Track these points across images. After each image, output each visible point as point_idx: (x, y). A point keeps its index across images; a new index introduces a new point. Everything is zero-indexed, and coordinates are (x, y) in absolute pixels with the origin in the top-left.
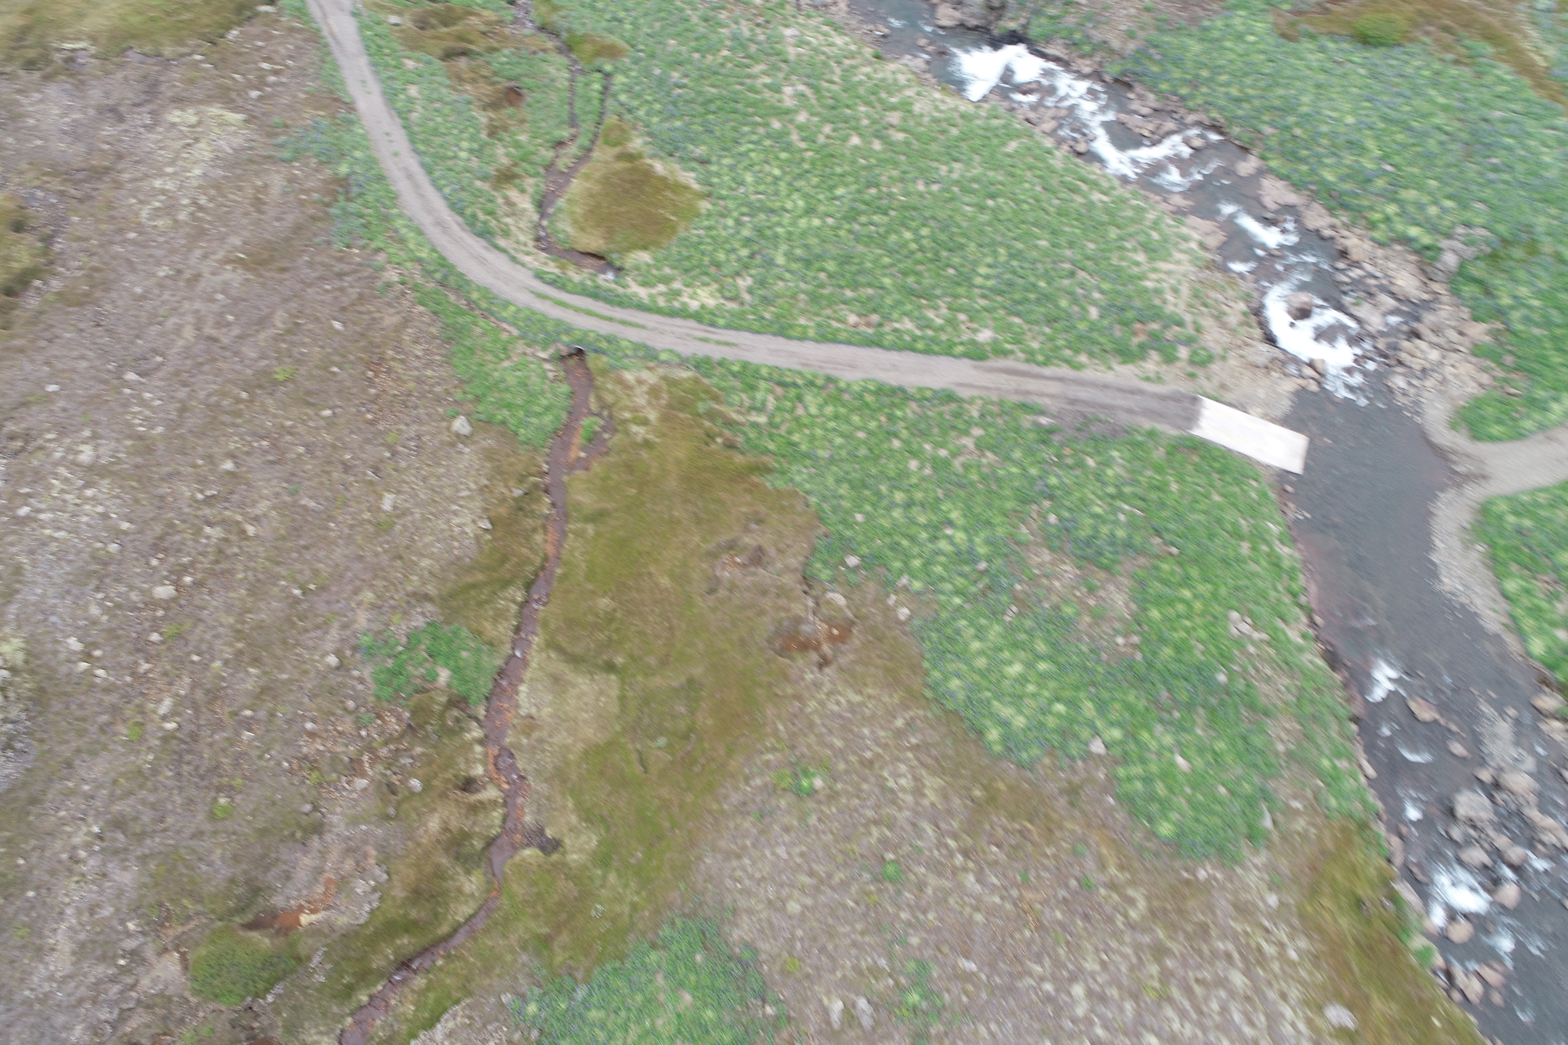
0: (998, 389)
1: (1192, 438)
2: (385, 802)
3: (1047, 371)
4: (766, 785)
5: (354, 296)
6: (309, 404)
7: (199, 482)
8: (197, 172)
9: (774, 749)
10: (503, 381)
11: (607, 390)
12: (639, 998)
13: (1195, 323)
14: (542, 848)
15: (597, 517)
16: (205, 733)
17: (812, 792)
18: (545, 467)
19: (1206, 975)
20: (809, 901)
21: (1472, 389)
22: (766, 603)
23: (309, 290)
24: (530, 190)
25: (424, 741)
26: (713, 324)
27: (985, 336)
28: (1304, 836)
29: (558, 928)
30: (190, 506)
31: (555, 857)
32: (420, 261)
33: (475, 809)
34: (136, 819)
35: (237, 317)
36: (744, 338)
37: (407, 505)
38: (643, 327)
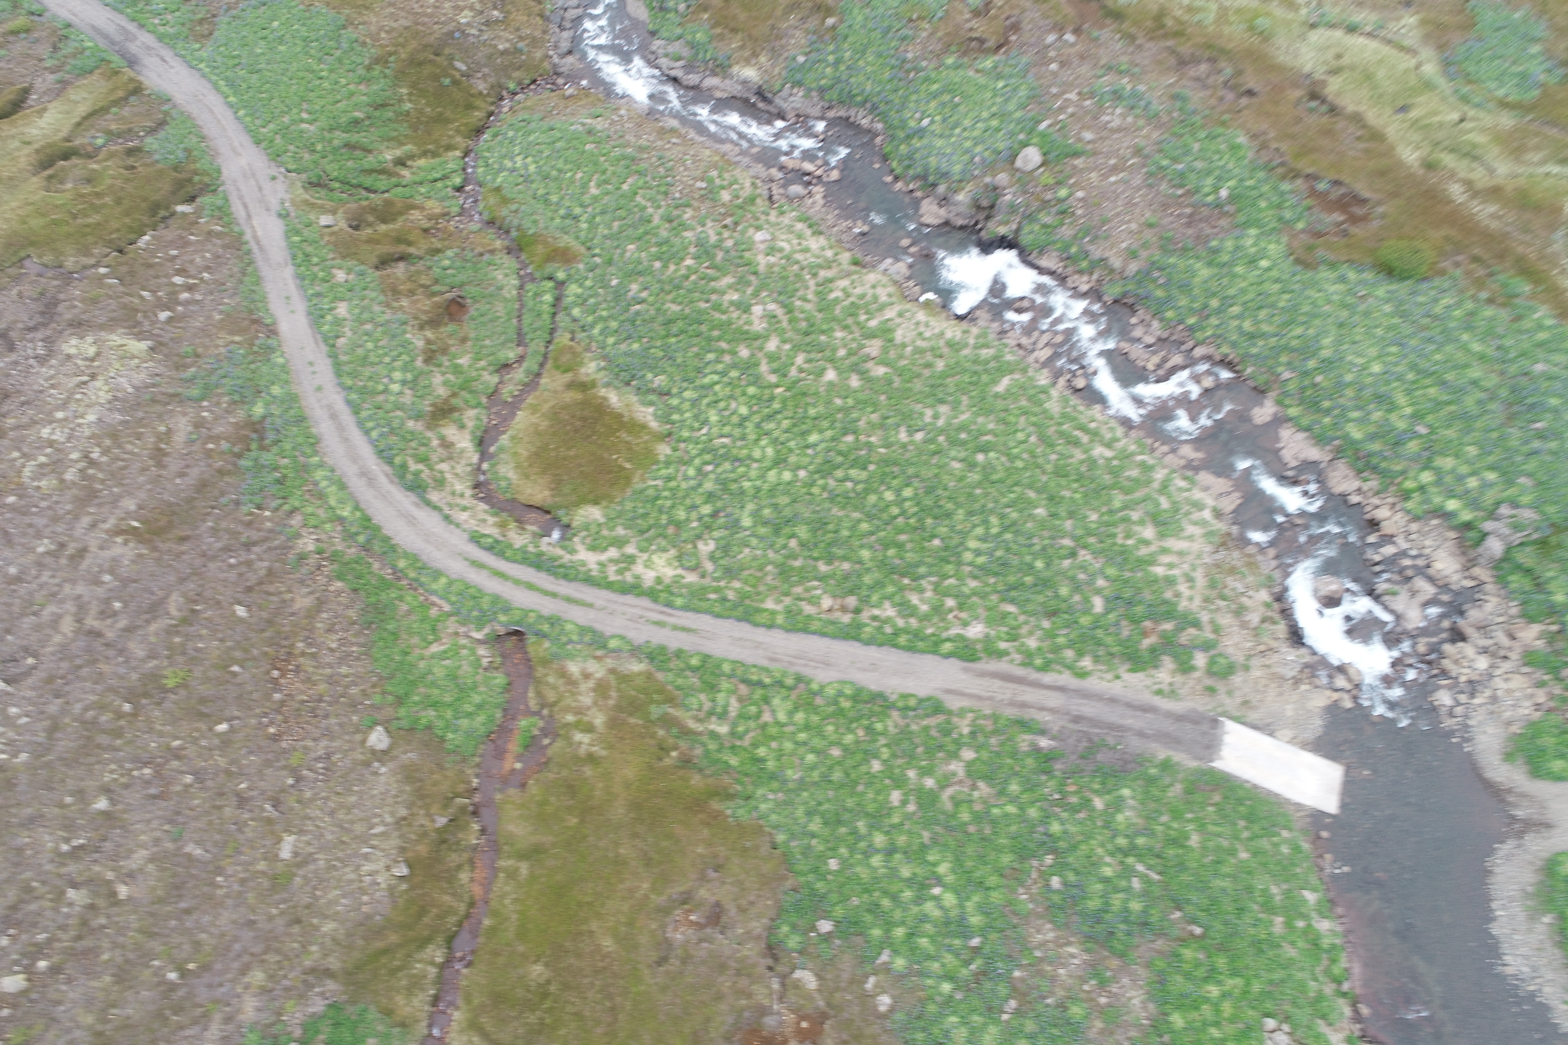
0: (991, 698)
1: (1213, 772)
3: (1048, 678)
5: (263, 573)
6: (202, 716)
7: (66, 828)
8: (91, 417)
11: (548, 684)
13: (1212, 622)
18: (475, 782)
21: (1528, 709)
23: (212, 566)
24: (470, 424)
26: (669, 605)
27: (975, 631)
30: (52, 861)
32: (341, 520)
35: (126, 604)
36: (704, 622)
37: (311, 849)
38: (590, 606)
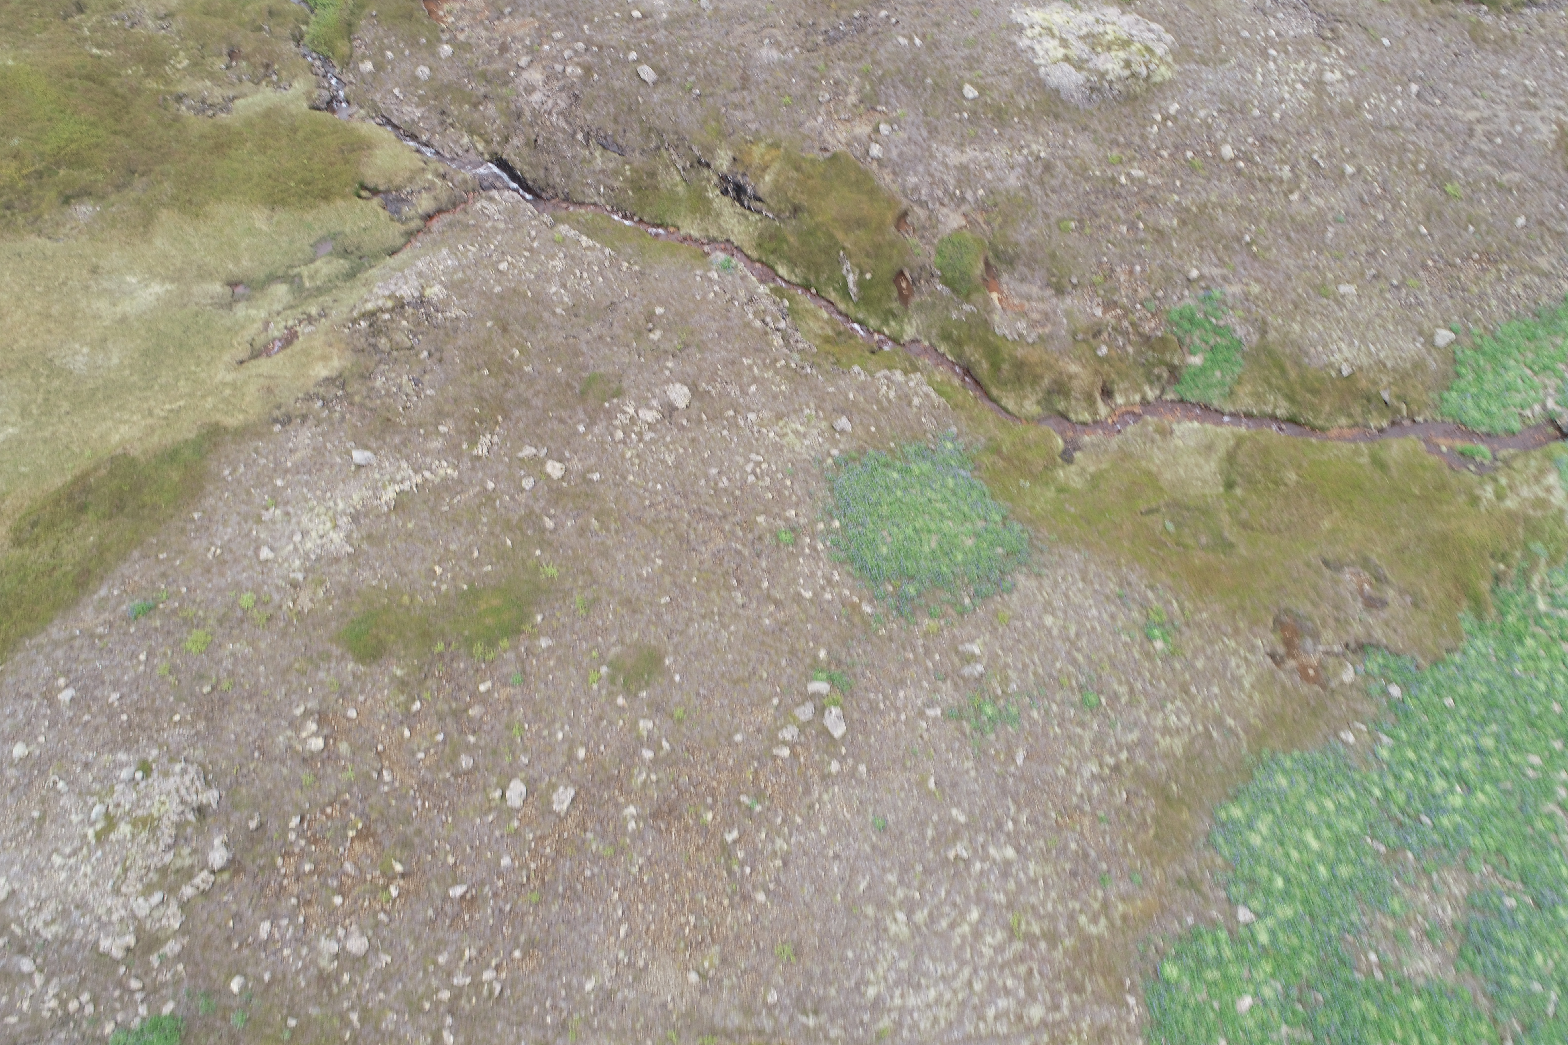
2: (1085, 333)
4: (1149, 601)
6: (1428, 216)
7: (1328, 153)
9: (1182, 610)
10: (1506, 370)
11: (1527, 462)
12: (966, 510)
14: (1065, 452)
15: (1379, 464)
16: (1122, 202)
17: (1150, 639)
18: (1420, 419)
19: (1037, 982)
20: (1055, 632)
23: (1553, 194)
25: (1139, 353)
29: (1008, 459)
31: (1059, 460)
33: (1090, 398)
34: (1053, 176)
37: (1348, 305)
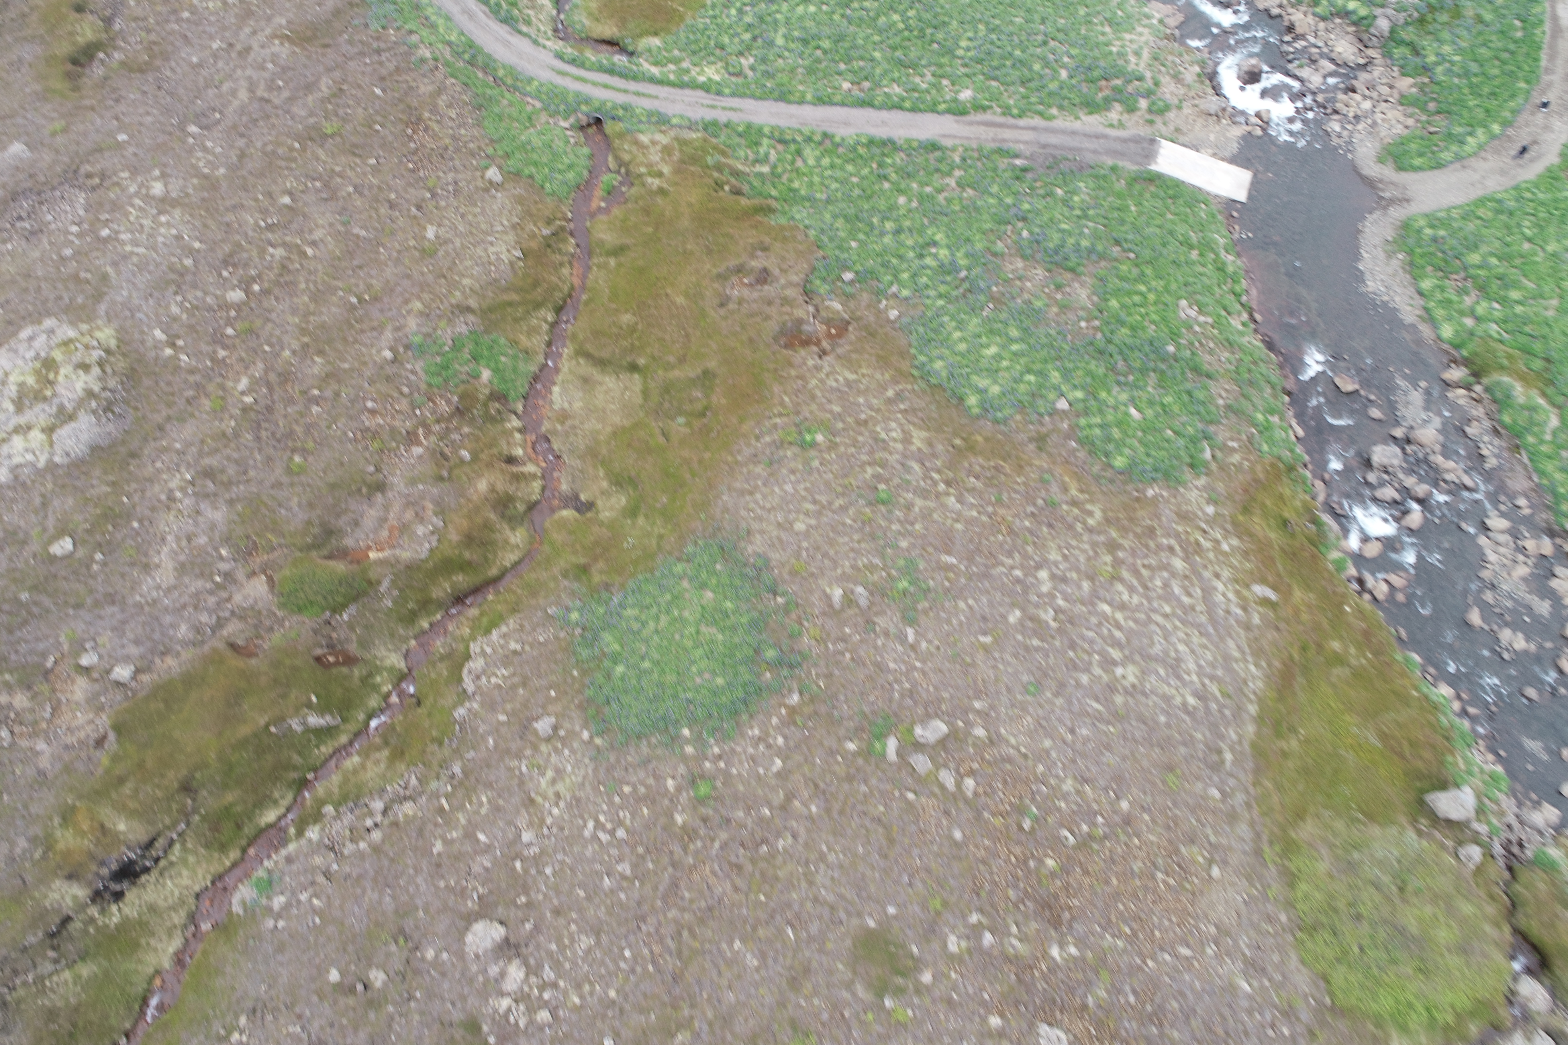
0: (977, 138)
1: (1149, 172)
2: (439, 467)
3: (1021, 122)
4: (774, 442)
5: (392, 68)
6: (355, 154)
7: (261, 213)
9: (780, 415)
10: (529, 142)
11: (624, 150)
12: (668, 597)
13: (1154, 79)
14: (578, 510)
15: (618, 251)
16: (279, 407)
17: (814, 445)
18: (570, 215)
19: (1153, 562)
20: (813, 522)
21: (1399, 129)
22: (772, 311)
23: (351, 63)
25: (472, 422)
26: (719, 93)
27: (966, 95)
28: (1239, 467)
29: (595, 559)
30: (254, 231)
31: (589, 515)
32: (449, 44)
33: (518, 478)
34: (223, 471)
35: (286, 83)
36: (748, 104)
37: (449, 235)
38: (656, 97)
